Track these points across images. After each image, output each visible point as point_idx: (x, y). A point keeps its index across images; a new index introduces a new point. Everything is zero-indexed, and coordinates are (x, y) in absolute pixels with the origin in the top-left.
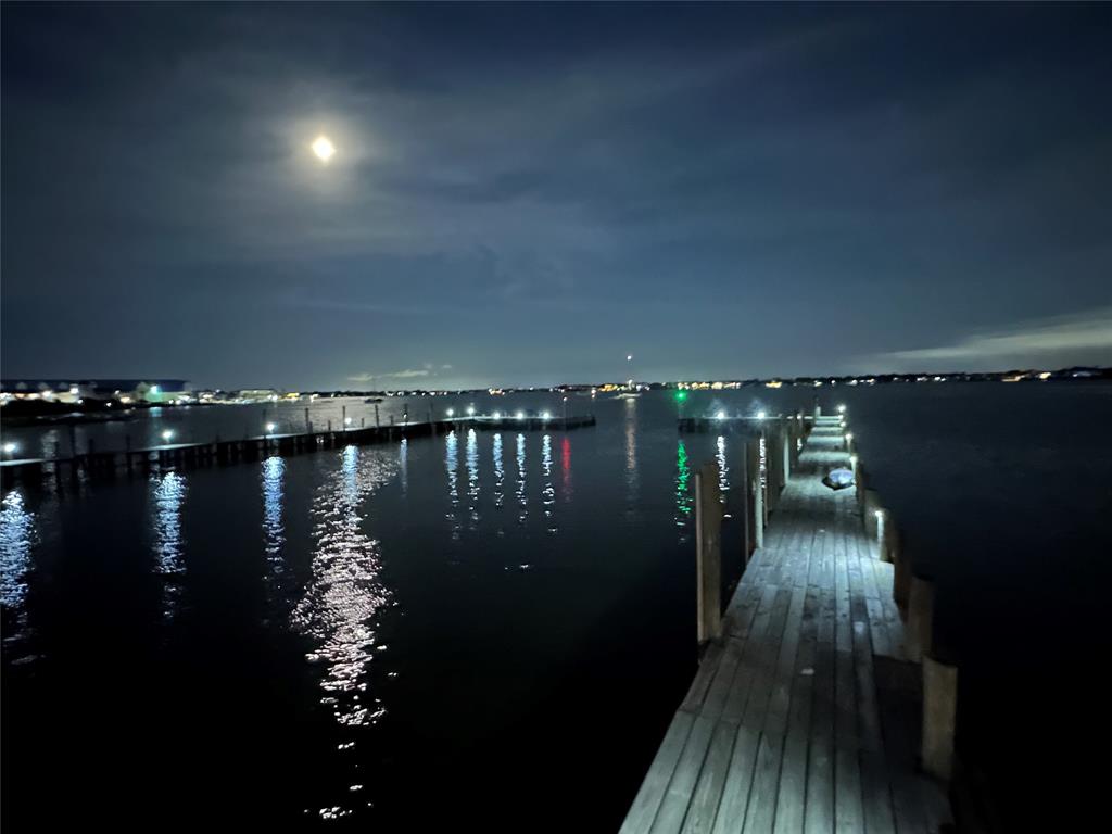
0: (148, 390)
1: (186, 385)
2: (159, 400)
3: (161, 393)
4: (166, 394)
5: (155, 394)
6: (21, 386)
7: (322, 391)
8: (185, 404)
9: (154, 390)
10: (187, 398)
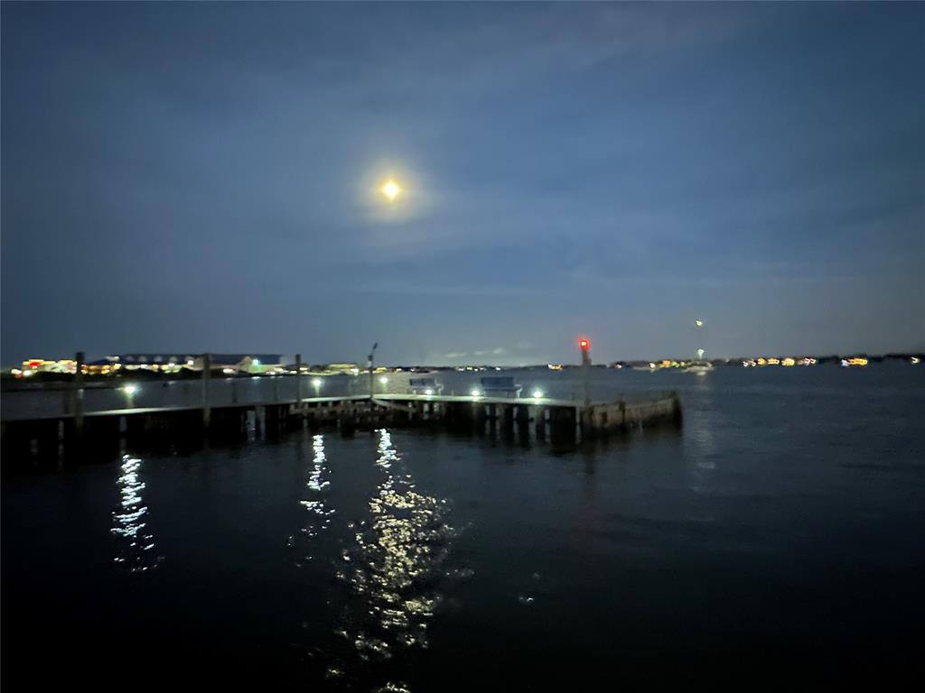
0: (251, 363)
1: (281, 359)
2: (260, 371)
3: (261, 366)
4: (265, 366)
5: (256, 365)
6: (144, 359)
7: (404, 366)
8: (278, 375)
9: (256, 362)
10: (281, 371)
